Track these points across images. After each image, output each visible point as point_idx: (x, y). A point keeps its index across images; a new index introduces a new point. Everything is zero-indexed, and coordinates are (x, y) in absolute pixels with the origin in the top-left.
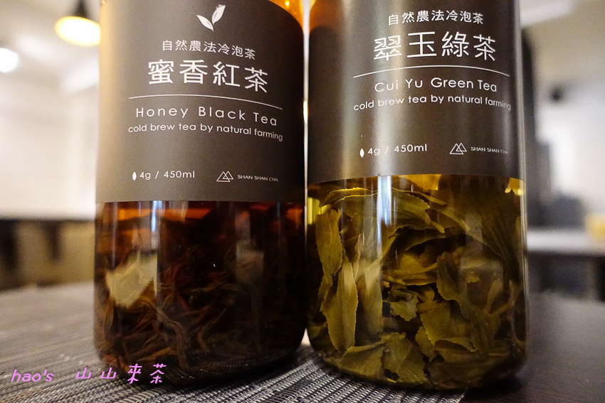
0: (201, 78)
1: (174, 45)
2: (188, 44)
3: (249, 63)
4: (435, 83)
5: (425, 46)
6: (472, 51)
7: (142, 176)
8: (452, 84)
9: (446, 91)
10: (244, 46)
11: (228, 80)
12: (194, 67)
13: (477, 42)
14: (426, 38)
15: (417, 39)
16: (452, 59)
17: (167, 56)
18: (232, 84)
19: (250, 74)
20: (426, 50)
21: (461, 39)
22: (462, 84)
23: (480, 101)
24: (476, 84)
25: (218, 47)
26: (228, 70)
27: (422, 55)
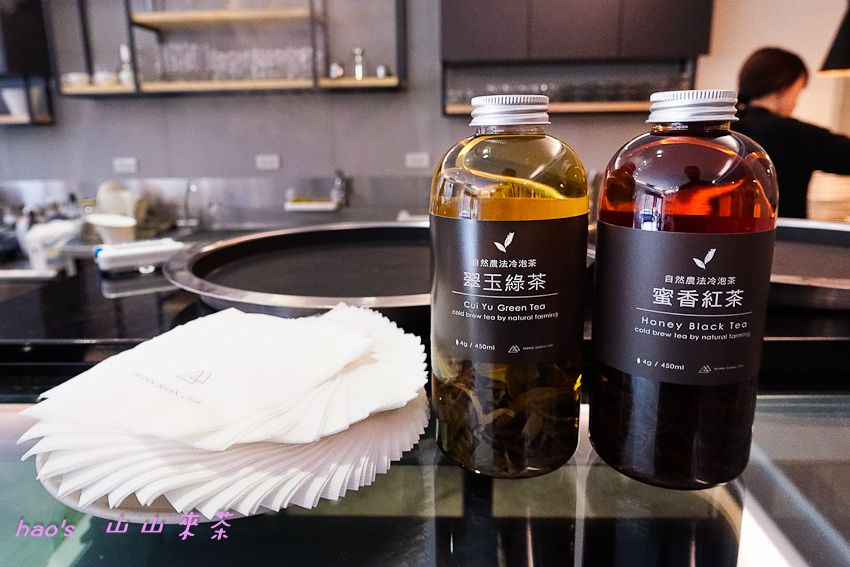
0: (693, 303)
1: (674, 280)
2: (685, 280)
3: (731, 287)
4: (501, 308)
5: (494, 284)
6: (526, 286)
7: (645, 362)
8: (511, 308)
9: (507, 314)
10: (727, 277)
11: (713, 303)
12: (688, 295)
13: (531, 279)
14: (495, 278)
15: (490, 278)
16: (512, 293)
17: (668, 286)
18: (716, 305)
19: (730, 295)
20: (495, 286)
21: (519, 279)
22: (518, 309)
23: (531, 318)
24: (529, 308)
25: (708, 280)
26: (714, 296)
27: (492, 289)
